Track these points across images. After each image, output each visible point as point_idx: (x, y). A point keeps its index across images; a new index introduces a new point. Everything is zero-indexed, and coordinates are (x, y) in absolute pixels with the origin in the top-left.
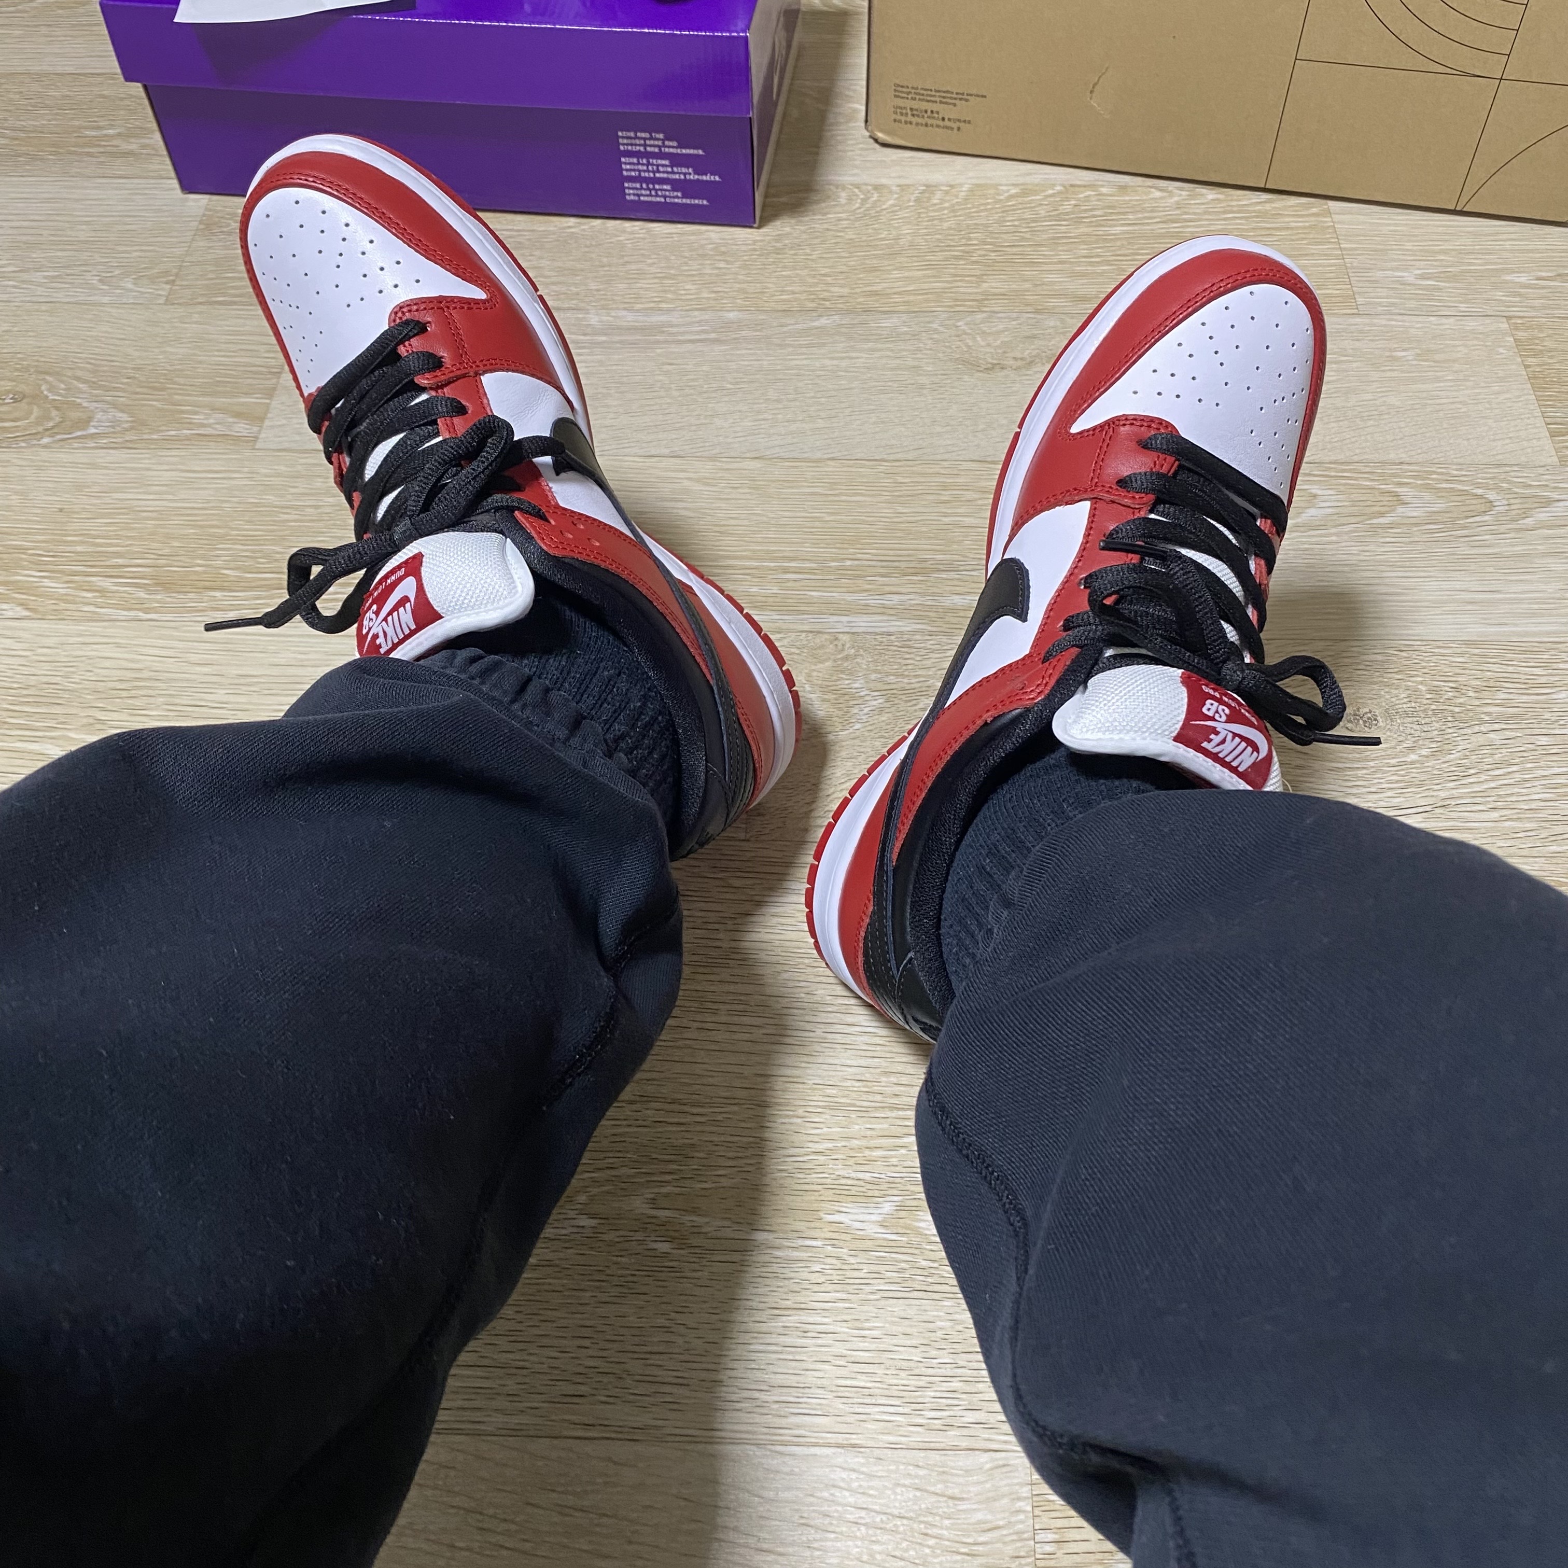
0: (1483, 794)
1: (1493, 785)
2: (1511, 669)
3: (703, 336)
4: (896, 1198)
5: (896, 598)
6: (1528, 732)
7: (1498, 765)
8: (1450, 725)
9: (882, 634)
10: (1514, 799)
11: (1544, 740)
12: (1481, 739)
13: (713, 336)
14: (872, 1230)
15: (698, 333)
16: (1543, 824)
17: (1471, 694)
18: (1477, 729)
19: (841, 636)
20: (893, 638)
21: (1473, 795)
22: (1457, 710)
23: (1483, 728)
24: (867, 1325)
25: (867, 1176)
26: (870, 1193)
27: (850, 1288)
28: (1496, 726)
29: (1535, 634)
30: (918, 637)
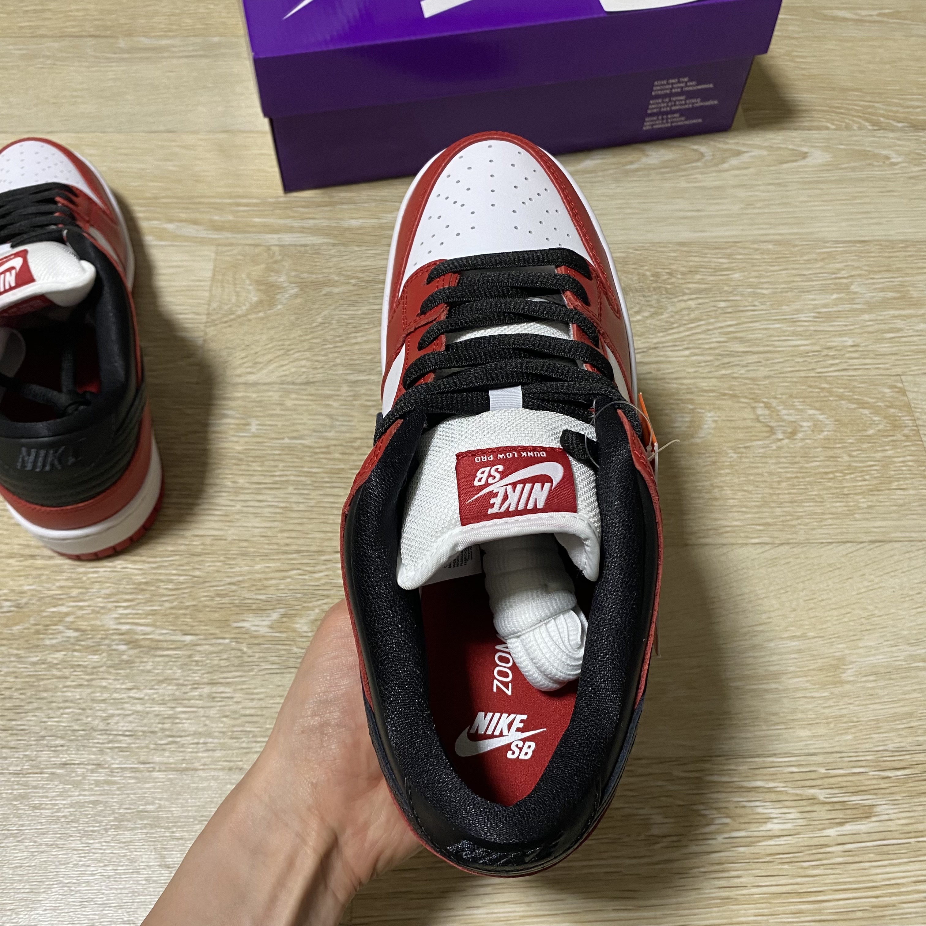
0: (681, 340)
1: (687, 333)
2: (706, 260)
3: (195, 53)
4: (281, 610)
5: (312, 222)
6: (713, 299)
7: (692, 321)
8: (664, 296)
9: (301, 246)
10: (700, 342)
11: (722, 304)
12: (683, 305)
13: (202, 53)
14: (264, 631)
15: (193, 51)
16: (717, 357)
17: (679, 276)
18: (681, 298)
19: (273, 248)
20: (308, 248)
21: (675, 340)
22: (669, 286)
23: (685, 298)
24: (256, 691)
25: (263, 597)
26: (264, 607)
27: (246, 668)
28: (694, 296)
29: (723, 237)
30: (325, 247)
